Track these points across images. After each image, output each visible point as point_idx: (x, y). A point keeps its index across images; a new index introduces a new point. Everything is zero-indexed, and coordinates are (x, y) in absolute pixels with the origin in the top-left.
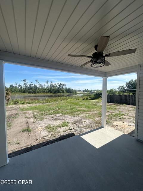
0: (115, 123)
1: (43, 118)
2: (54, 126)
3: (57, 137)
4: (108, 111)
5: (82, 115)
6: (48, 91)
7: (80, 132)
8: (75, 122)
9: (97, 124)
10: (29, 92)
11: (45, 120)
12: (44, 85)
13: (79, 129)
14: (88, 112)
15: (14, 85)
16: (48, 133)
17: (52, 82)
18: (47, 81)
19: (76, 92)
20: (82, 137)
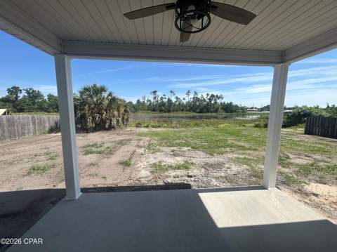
0: (313, 187)
1: (159, 151)
2: (165, 166)
3: (161, 183)
4: (306, 156)
5: (230, 156)
6: (188, 108)
7: (204, 185)
8: (206, 166)
9: (254, 179)
10: (161, 111)
11: (158, 154)
12: (184, 99)
13: (205, 179)
14: (249, 152)
15: (141, 100)
16: (150, 174)
17: (196, 93)
18: (189, 92)
19: (243, 111)
20: (200, 194)
